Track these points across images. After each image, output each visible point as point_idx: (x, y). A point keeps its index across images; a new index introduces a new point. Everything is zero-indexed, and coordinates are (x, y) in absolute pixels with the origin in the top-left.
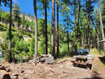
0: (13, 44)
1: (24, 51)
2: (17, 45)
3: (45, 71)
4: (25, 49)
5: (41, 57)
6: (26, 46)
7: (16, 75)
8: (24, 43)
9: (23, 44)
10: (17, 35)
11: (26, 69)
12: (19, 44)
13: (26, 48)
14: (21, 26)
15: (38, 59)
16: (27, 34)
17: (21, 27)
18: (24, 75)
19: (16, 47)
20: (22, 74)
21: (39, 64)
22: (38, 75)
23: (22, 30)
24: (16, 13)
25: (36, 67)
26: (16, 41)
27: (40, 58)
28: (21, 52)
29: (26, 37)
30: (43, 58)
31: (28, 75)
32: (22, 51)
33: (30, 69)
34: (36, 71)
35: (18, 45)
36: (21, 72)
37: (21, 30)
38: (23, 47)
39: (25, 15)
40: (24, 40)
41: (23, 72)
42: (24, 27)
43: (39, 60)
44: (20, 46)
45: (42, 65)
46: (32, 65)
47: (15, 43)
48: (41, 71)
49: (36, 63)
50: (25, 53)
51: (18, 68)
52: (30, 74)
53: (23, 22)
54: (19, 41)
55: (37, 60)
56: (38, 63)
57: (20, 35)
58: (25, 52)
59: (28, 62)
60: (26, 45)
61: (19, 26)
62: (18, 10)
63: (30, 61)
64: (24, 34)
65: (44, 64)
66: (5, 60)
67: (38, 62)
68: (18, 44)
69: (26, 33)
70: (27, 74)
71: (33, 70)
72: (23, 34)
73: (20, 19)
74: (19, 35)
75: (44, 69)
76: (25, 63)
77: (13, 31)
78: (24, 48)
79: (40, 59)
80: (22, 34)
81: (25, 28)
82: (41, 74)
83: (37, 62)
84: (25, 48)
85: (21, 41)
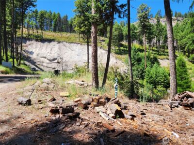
0: (141, 74)
1: (161, 85)
2: (148, 75)
3: (188, 125)
4: (163, 82)
5: (185, 96)
6: (165, 76)
7: (131, 115)
8: (161, 70)
9: (159, 72)
10: (148, 57)
11: (151, 112)
12: (151, 72)
13: (164, 80)
14: (155, 40)
15: (177, 100)
16: (166, 54)
17: (154, 43)
18: (144, 119)
19: (147, 78)
20: (141, 116)
21: (179, 109)
22: (170, 125)
23: (157, 48)
24: (143, 20)
25: (171, 114)
26: (145, 67)
27: (183, 98)
28: (155, 88)
29: (164, 59)
30: (189, 99)
31: (151, 120)
32: (158, 85)
33: (158, 113)
34: (168, 120)
35: (150, 75)
36: (141, 113)
37: (154, 49)
38: (158, 78)
39: (161, 18)
40: (161, 66)
41: (144, 114)
42: (159, 41)
43: (178, 102)
44: (153, 76)
45: (186, 112)
46: (164, 108)
47: (144, 71)
48: (177, 122)
49: (173, 106)
50: (162, 89)
51: (139, 108)
52: (153, 120)
53: (158, 31)
54: (152, 67)
55: (174, 102)
56: (177, 107)
57: (152, 57)
58: (163, 87)
59: (158, 102)
60: (163, 74)
61: (151, 41)
62: (146, 14)
63: (162, 101)
64: (160, 55)
65: (190, 111)
66: (123, 94)
67: (176, 105)
68: (149, 72)
69: (164, 52)
70: (149, 118)
71: (162, 117)
72: (158, 54)
73: (150, 29)
74: (150, 57)
75: (188, 120)
76: (153, 104)
77: (140, 52)
78: (160, 80)
79: (182, 101)
80: (155, 55)
81: (161, 42)
82: (176, 126)
83: (174, 104)
84: (162, 80)
85: (154, 68)
